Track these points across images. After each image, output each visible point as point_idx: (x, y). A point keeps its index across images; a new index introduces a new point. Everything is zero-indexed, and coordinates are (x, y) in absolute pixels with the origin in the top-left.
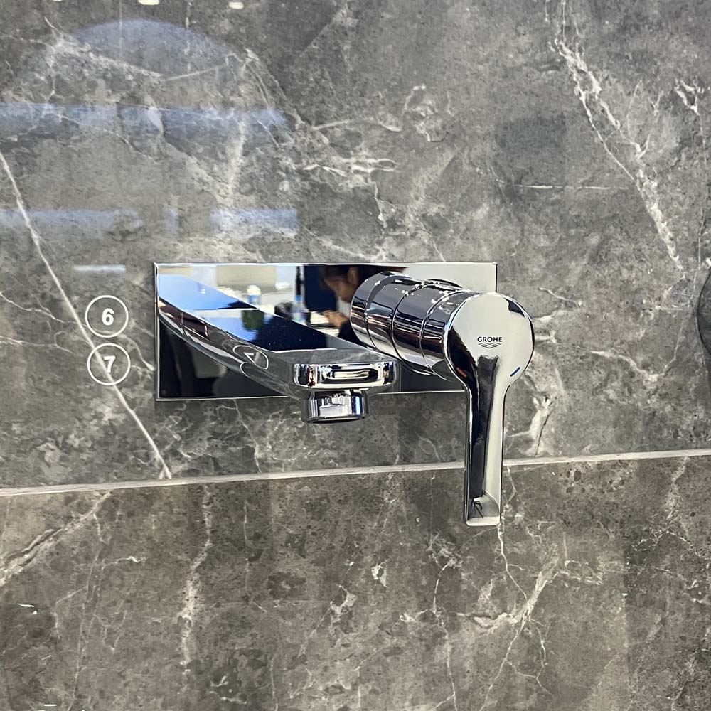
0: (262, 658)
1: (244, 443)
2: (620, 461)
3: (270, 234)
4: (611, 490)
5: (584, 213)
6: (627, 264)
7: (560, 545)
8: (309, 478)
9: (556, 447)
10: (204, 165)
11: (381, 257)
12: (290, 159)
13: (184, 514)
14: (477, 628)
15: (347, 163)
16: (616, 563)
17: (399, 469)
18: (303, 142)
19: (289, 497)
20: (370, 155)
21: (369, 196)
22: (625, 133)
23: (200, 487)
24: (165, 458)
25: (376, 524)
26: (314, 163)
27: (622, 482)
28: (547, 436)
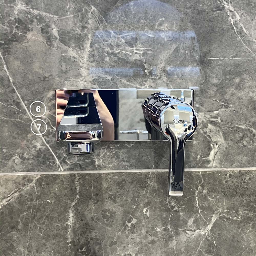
0: (99, 242)
1: (91, 159)
2: (249, 170)
3: (101, 78)
4: (245, 182)
5: (233, 69)
6: (252, 90)
7: (222, 204)
8: (117, 173)
9: (220, 164)
10: (75, 51)
11: (146, 87)
12: (109, 48)
13: (68, 185)
14: (187, 235)
15: (132, 50)
16: (247, 212)
17: (154, 170)
18: (114, 41)
19: (109, 180)
20: (142, 46)
21: (141, 63)
22: (251, 36)
23: (75, 175)
24: (61, 163)
25: (145, 192)
26: (118, 50)
27: (250, 179)
28: (217, 159)
